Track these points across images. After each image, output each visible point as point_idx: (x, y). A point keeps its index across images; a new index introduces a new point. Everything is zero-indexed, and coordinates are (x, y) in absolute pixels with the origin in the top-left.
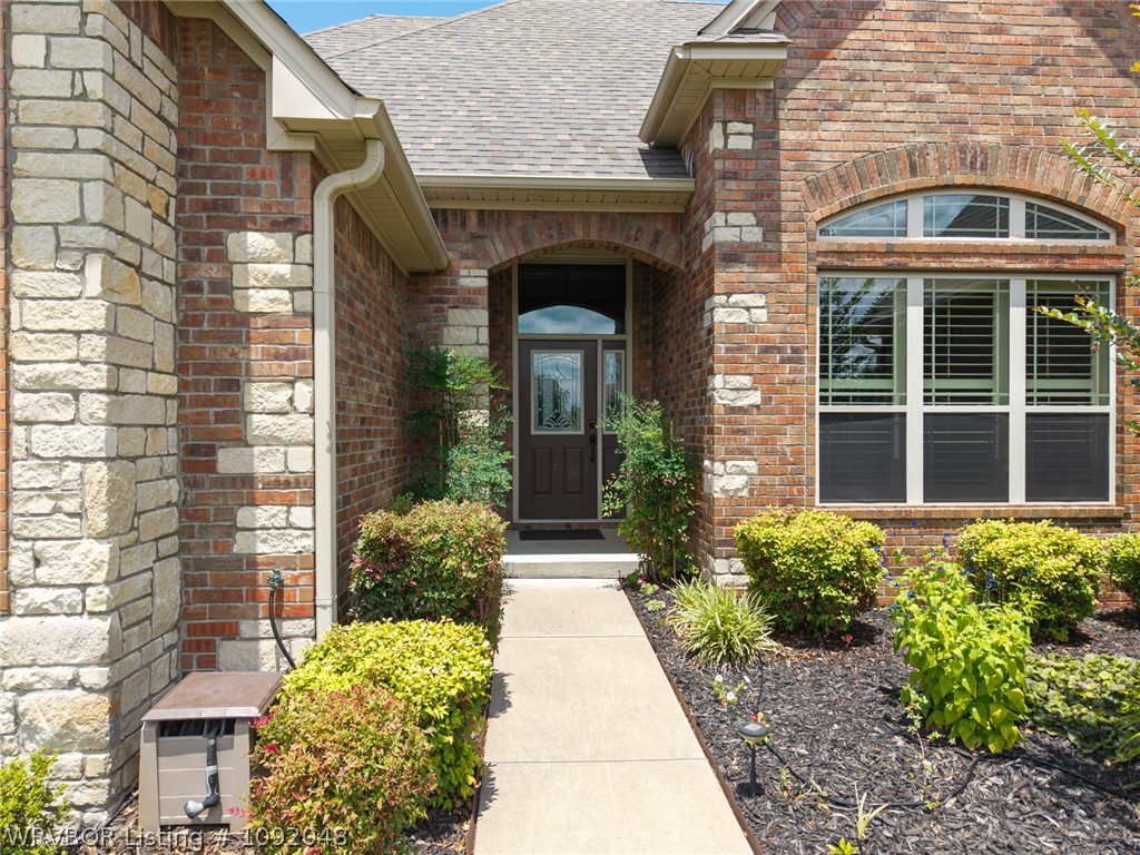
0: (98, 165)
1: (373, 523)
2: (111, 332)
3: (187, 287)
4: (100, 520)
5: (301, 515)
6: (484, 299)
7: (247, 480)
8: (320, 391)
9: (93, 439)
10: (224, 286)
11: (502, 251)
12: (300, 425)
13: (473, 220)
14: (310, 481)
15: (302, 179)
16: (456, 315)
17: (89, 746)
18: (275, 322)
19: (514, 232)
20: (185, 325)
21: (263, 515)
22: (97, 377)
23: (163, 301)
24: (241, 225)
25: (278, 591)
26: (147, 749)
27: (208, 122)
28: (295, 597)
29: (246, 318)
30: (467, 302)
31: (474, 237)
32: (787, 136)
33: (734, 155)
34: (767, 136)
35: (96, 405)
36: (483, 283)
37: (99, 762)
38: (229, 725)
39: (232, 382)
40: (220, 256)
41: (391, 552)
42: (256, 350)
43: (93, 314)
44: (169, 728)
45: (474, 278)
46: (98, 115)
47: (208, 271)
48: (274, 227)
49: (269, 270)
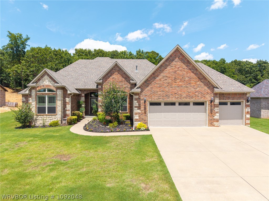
0: (61, 97)
1: (73, 112)
2: (61, 104)
3: (64, 101)
4: (61, 111)
5: (69, 112)
6: (84, 96)
7: (66, 110)
8: (70, 106)
9: (60, 108)
10: (65, 101)
11: (85, 93)
12: (69, 107)
13: (83, 91)
14: (70, 110)
15: (69, 95)
16: (82, 98)
17: (60, 121)
18: (68, 102)
19: (86, 91)
20: (64, 102)
21: (67, 112)
22: (60, 105)
23: (63, 101)
24: (66, 97)
25: (68, 115)
26: (63, 121)
27: (65, 93)
28: (69, 116)
29: (66, 102)
30: (83, 96)
31: (83, 92)
32: (103, 87)
33: (100, 88)
34: (102, 87)
35: (60, 107)
36: (84, 95)
37: (61, 121)
38: (66, 120)
39: (66, 105)
40: (65, 99)
41: (74, 113)
42: (67, 104)
43: (60, 103)
44: (63, 120)
45: (83, 95)
46: (60, 95)
47: (65, 100)
48: (68, 98)
49: (68, 100)
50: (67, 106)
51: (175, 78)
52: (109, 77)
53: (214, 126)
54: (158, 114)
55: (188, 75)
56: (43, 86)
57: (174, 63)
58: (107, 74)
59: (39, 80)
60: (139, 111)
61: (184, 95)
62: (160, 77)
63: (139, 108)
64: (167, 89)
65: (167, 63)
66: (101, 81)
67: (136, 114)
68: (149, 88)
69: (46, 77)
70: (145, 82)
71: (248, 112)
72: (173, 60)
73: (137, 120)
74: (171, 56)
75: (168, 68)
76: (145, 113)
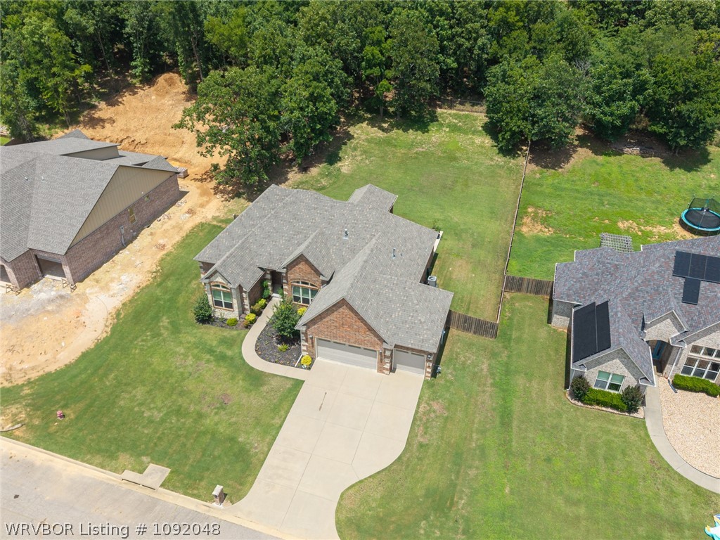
2: (238, 299)
3: (240, 296)
7: (245, 304)
9: (237, 306)
10: (242, 296)
12: (247, 302)
20: (241, 298)
21: (245, 306)
22: (237, 301)
24: (243, 293)
35: (237, 304)
42: (244, 299)
44: (241, 318)
48: (245, 293)
49: (244, 295)
50: (245, 301)
51: (343, 324)
52: (295, 266)
53: (383, 373)
54: (327, 348)
55: (357, 324)
56: (217, 282)
57: (341, 309)
58: (292, 262)
59: (211, 276)
60: (306, 344)
61: (353, 341)
62: (327, 319)
63: (306, 341)
64: (335, 331)
65: (334, 309)
66: (285, 270)
67: (304, 345)
68: (315, 326)
69: (218, 274)
70: (312, 320)
71: (429, 367)
72: (340, 307)
73: (304, 350)
74: (338, 303)
75: (335, 313)
76: (313, 346)
